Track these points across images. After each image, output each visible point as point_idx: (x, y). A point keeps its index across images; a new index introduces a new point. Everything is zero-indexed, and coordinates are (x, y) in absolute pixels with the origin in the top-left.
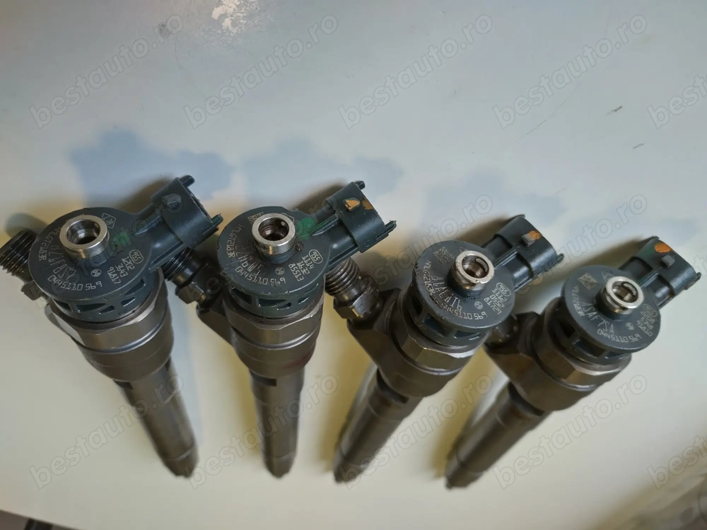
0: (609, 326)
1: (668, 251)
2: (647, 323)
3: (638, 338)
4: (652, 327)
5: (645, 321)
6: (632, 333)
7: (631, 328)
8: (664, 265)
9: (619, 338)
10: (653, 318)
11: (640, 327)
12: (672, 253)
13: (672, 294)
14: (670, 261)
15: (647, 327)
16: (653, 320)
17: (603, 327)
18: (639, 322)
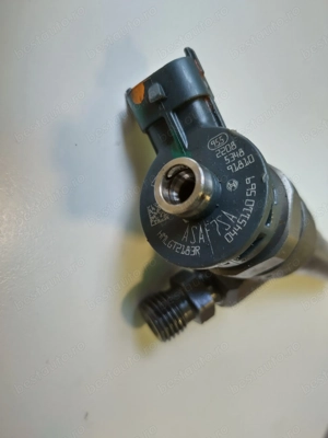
0: (225, 219)
1: (143, 88)
2: (234, 156)
3: (252, 181)
4: (241, 151)
5: (229, 157)
6: (243, 187)
7: (235, 184)
8: (160, 101)
9: (245, 213)
10: (229, 142)
11: (237, 170)
12: (148, 83)
13: (206, 97)
14: (156, 91)
15: (241, 158)
16: (233, 143)
17: (223, 228)
18: (230, 168)
